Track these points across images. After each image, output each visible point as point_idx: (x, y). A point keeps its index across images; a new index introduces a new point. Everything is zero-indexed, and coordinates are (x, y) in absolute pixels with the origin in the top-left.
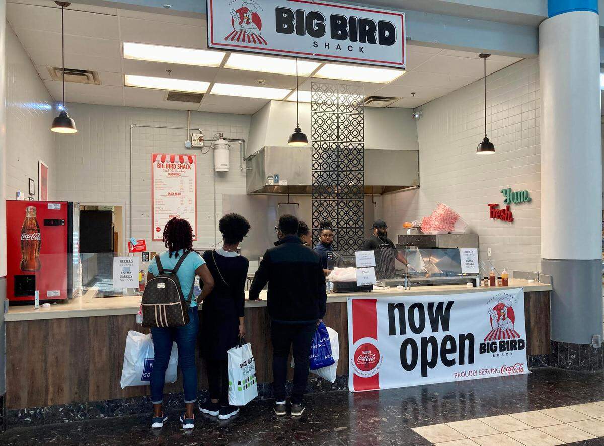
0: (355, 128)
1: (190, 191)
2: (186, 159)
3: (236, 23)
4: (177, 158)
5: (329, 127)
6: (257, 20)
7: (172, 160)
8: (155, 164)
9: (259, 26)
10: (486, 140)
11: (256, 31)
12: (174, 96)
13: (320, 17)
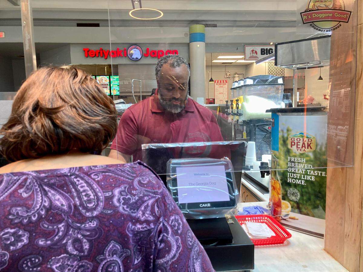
0: (282, 72)
1: (226, 92)
2: (225, 81)
3: (251, 54)
4: (222, 81)
5: (273, 72)
6: (256, 52)
7: (221, 82)
8: (216, 84)
9: (257, 54)
10: (320, 77)
11: (256, 55)
12: (223, 63)
13: (272, 50)
